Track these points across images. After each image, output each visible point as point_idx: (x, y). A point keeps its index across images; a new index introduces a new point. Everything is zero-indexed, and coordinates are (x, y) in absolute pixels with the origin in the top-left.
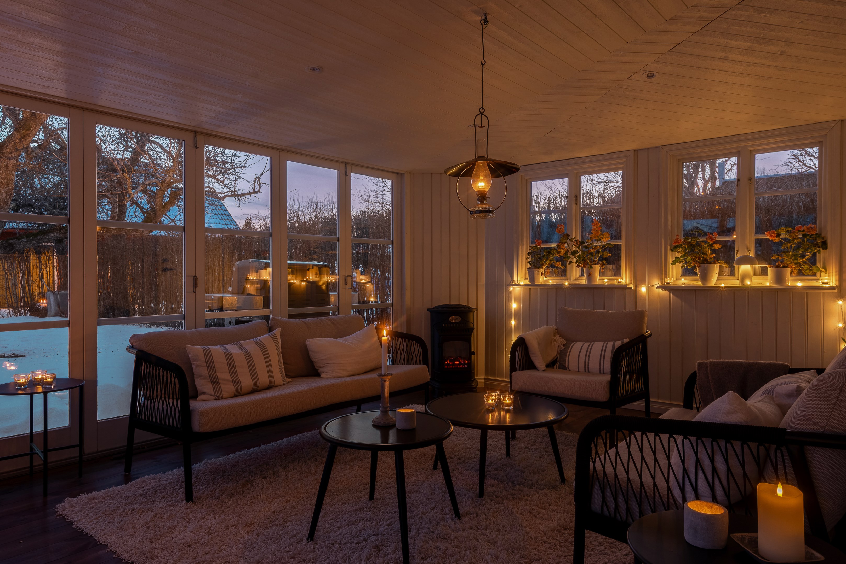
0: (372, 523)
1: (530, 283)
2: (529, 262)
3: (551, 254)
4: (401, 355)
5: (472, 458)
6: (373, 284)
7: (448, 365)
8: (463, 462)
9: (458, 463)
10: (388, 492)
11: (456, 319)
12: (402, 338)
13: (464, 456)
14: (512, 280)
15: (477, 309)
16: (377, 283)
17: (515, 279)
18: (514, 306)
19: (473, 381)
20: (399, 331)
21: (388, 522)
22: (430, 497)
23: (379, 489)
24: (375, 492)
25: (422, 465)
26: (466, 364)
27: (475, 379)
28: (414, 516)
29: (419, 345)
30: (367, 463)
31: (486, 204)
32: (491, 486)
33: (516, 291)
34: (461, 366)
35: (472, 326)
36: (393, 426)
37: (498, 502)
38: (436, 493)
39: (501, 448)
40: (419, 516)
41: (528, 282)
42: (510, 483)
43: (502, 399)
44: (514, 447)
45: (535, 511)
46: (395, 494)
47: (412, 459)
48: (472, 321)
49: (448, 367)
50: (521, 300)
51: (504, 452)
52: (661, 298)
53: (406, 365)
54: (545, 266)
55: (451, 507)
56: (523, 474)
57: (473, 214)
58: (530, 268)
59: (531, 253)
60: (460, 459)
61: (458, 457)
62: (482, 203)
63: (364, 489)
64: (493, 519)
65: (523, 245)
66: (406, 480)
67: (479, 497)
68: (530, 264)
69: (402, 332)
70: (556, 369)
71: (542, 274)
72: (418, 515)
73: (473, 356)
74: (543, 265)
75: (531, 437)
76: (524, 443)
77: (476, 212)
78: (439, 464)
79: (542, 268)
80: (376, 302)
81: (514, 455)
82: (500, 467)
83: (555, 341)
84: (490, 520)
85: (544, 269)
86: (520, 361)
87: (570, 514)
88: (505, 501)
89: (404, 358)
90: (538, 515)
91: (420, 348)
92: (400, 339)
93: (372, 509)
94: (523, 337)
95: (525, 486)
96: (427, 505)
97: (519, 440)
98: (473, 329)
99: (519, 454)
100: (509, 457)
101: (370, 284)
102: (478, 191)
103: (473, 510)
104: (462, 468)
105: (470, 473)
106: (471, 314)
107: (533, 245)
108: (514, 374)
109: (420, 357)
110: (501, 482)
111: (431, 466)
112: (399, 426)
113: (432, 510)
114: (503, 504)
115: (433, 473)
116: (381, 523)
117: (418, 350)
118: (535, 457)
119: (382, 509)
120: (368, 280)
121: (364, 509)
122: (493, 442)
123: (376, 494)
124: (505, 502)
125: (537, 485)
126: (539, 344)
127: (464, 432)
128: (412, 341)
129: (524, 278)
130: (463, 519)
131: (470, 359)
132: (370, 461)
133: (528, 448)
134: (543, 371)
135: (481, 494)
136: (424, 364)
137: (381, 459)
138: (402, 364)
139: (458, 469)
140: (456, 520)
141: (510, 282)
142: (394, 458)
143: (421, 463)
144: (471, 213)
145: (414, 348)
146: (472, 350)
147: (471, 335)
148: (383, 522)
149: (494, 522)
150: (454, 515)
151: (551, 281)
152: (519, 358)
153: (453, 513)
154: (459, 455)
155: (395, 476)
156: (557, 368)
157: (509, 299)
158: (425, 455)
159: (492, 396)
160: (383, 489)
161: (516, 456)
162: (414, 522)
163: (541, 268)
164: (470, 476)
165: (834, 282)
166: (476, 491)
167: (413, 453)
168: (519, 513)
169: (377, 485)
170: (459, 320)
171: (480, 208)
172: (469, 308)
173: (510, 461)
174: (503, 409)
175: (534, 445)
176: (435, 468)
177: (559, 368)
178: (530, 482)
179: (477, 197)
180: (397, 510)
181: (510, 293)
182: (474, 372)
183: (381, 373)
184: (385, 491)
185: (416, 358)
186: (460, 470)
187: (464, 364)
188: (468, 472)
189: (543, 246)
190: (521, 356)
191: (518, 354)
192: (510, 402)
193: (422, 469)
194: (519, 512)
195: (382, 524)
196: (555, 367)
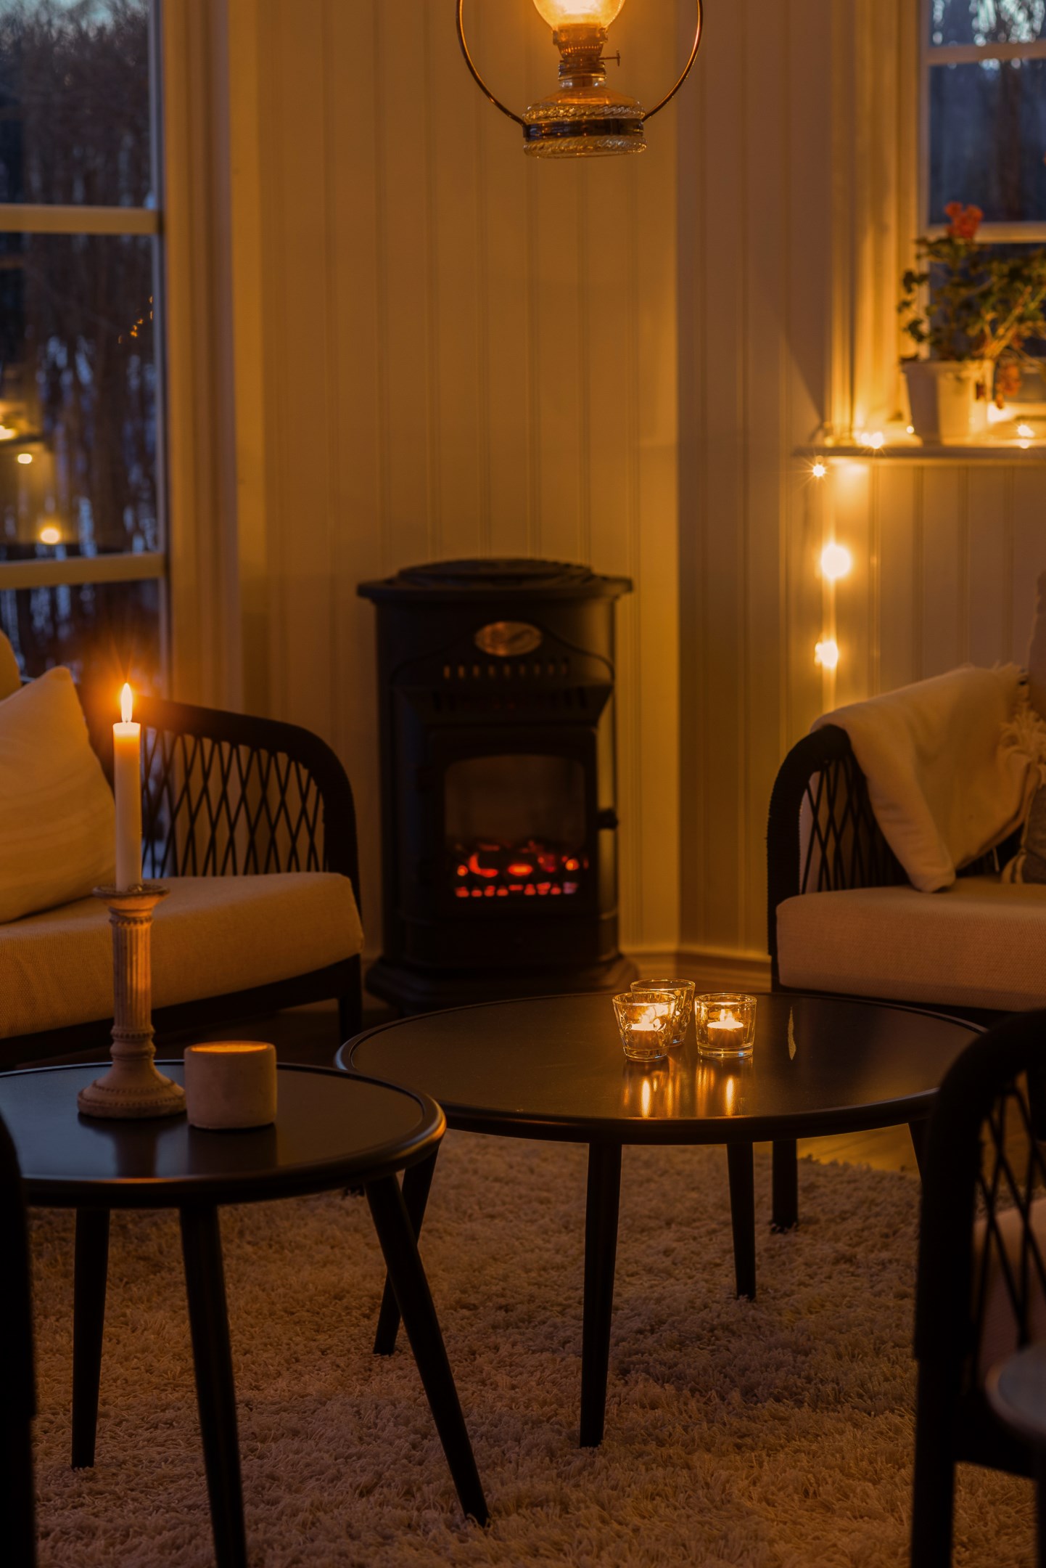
0: (87, 1545)
1: (915, 441)
2: (913, 328)
3: (1027, 280)
4: (214, 825)
5: (570, 1306)
6: (50, 447)
7: (472, 881)
8: (523, 1321)
9: (495, 1327)
10: (161, 1440)
11: (516, 637)
12: (217, 741)
13: (532, 1299)
14: (821, 427)
15: (628, 585)
16: (77, 442)
17: (838, 417)
18: (837, 562)
19: (610, 964)
20: (208, 703)
21: (159, 1540)
22: (353, 1450)
23: (118, 1430)
24: (98, 1441)
25: (321, 1337)
26: (571, 876)
27: (620, 957)
28: (279, 1519)
29: (304, 773)
30: (55, 1332)
31: (601, 91)
32: (643, 1407)
33: (845, 480)
34: (544, 888)
35: (602, 672)
36: (176, 1117)
37: (667, 1462)
38: (385, 1435)
39: (717, 1265)
40: (301, 1517)
41: (906, 434)
42: (735, 1396)
43: (703, 1014)
44: (783, 1257)
45: (829, 1487)
46: (189, 1444)
47: (272, 1314)
48: (600, 646)
49: (470, 890)
50: (871, 533)
51: (727, 1277)
53: (240, 878)
54: (994, 347)
55: (447, 1481)
56: (801, 1358)
57: (541, 138)
58: (914, 359)
59: (921, 279)
60: (507, 1309)
61: (502, 1301)
62: (583, 84)
63: (46, 1432)
64: (636, 1521)
65: (881, 229)
66: (242, 1393)
67: (584, 1443)
68: (919, 338)
69: (225, 707)
70: (1013, 880)
71: (980, 390)
72: (294, 1515)
73: (606, 836)
74: (980, 341)
75: (877, 1215)
76: (837, 1240)
77: (558, 130)
78: (402, 1332)
79: (981, 357)
80: (73, 549)
81: (776, 1291)
82: (699, 1338)
83: (1013, 740)
84: (620, 1523)
85: (988, 366)
86: (824, 846)
87: (981, 1491)
88: (695, 1457)
89: (231, 842)
90: (839, 1500)
91: (313, 789)
92: (207, 743)
93: (88, 1500)
94: (837, 722)
95: (799, 1403)
96: (337, 1477)
97: (812, 1228)
98: (605, 692)
99: (801, 1284)
100: (752, 1297)
101: (37, 448)
102: (565, 29)
103: (543, 1487)
104: (514, 1344)
105: (554, 1361)
106: (597, 614)
107: (939, 233)
108: (787, 908)
109: (311, 832)
110: (693, 1391)
111: (364, 1341)
112: (198, 1113)
113: (361, 1495)
114: (688, 1467)
115: (375, 1365)
116: (129, 1543)
117: (304, 797)
118: (879, 1294)
119: (134, 1500)
120: (24, 426)
121: (49, 1500)
122: (679, 1240)
123: (105, 1447)
124: (703, 1460)
125: (860, 1396)
126: (924, 758)
127: (541, 1202)
128: (272, 754)
129: (885, 414)
130: (501, 1523)
131: (589, 851)
132: (69, 1324)
133: (850, 1260)
134: (942, 890)
135: (591, 1433)
136: (332, 870)
137: (124, 1315)
138: (219, 872)
139: (497, 1348)
140: (471, 1528)
141: (813, 436)
142: (186, 1312)
143: (317, 1331)
144: (530, 132)
145: (283, 790)
146: (605, 802)
147: (594, 722)
148: (136, 1541)
149: (636, 1530)
150: (459, 1512)
151: (1031, 427)
152: (816, 826)
153: (456, 1503)
154: (503, 1296)
155: (190, 1380)
156: (1019, 877)
157: (810, 527)
158: (339, 1297)
159: (653, 1000)
160: (137, 1427)
161: (786, 1295)
162: (281, 1533)
163: (973, 358)
164: (547, 1372)
166: (571, 1424)
167: (281, 1290)
168: (755, 1496)
169: (106, 1416)
170: (531, 640)
171: (569, 108)
172: (587, 576)
173: (752, 1312)
174: (703, 1058)
175: (885, 1247)
176: (384, 1345)
177: (1028, 878)
178: (829, 1388)
179: (556, 56)
180: (204, 1499)
181: (809, 491)
182: (615, 921)
183: (113, 885)
184: (147, 1434)
185: (294, 838)
186: (505, 1350)
187: (560, 876)
188: (546, 1355)
189: (986, 235)
190: (831, 820)
191: (815, 810)
192: (740, 1025)
193: (323, 1352)
194: (756, 1492)
195: (135, 1548)
196: (1007, 871)
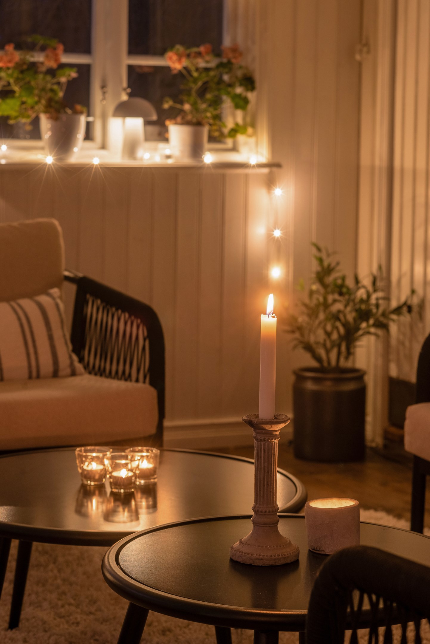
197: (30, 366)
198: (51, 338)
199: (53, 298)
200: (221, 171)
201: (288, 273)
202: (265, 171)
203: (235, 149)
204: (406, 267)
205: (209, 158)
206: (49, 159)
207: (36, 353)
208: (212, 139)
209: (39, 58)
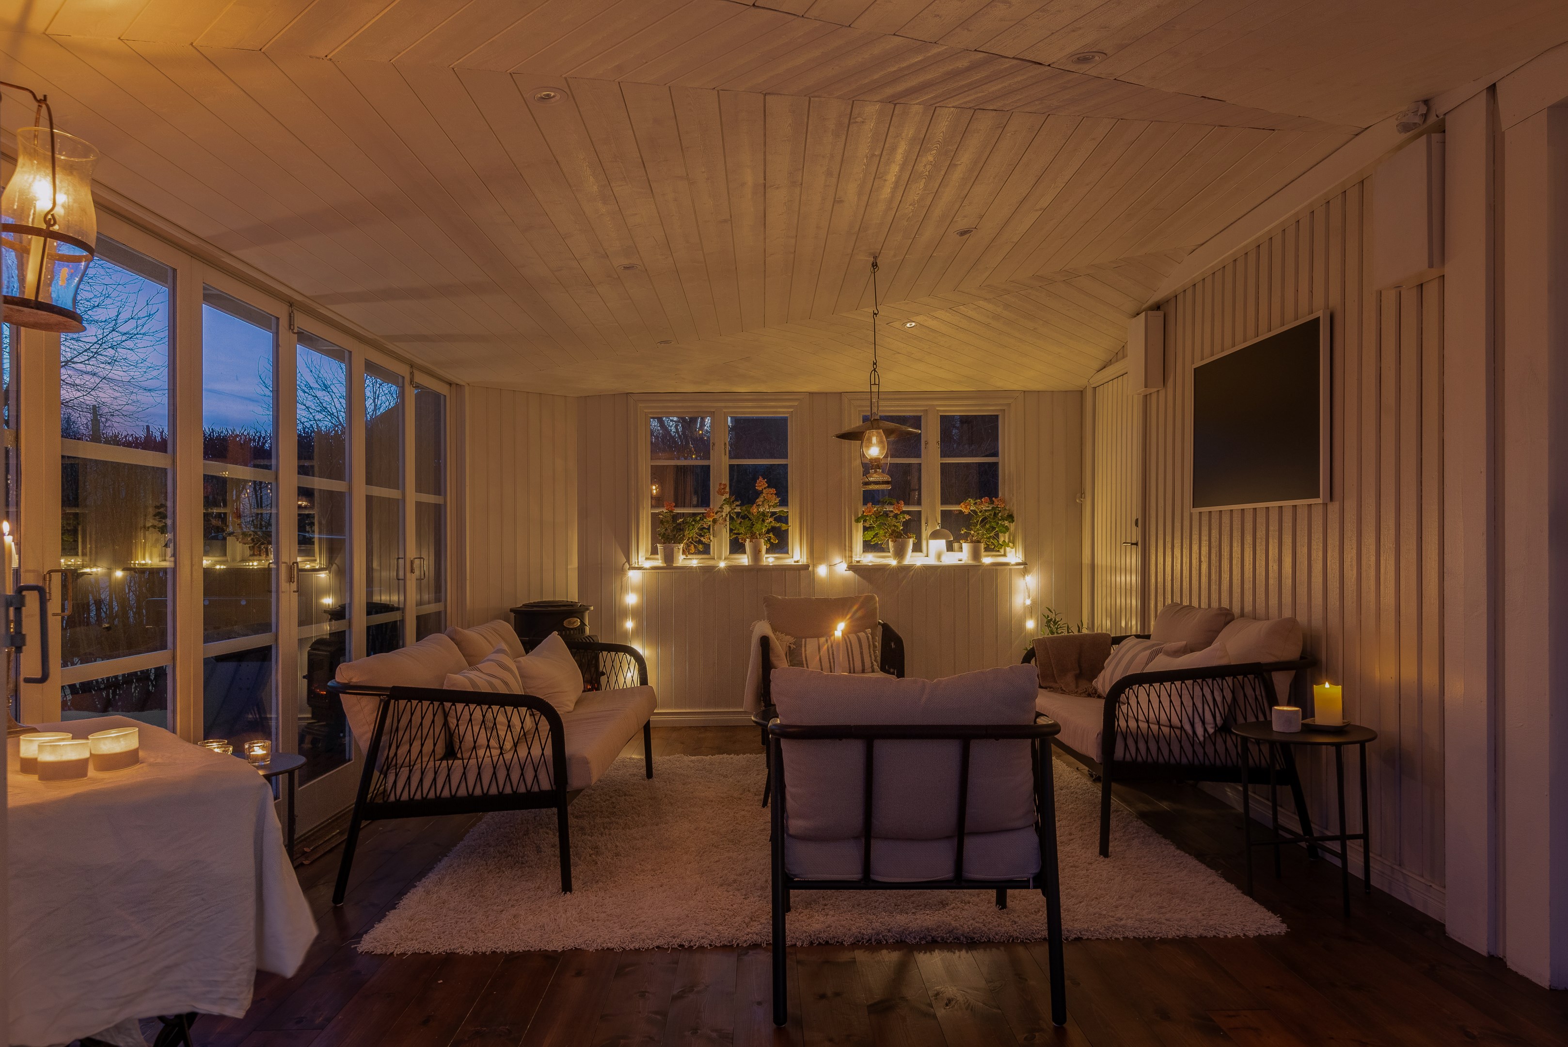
1: (663, 565)
11: (574, 622)
14: (629, 561)
17: (633, 559)
18: (631, 599)
33: (634, 577)
41: (658, 564)
50: (641, 590)
52: (845, 582)
54: (686, 540)
65: (644, 508)
68: (658, 536)
71: (683, 551)
85: (683, 545)
129: (649, 559)
141: (626, 564)
151: (694, 562)
163: (681, 543)
165: (1021, 557)
170: (578, 623)
181: (625, 581)
197: (850, 667)
198: (862, 653)
199: (866, 634)
200: (994, 568)
201: (1037, 624)
202: (1022, 567)
203: (1005, 555)
204: (1100, 622)
205: (987, 560)
206: (894, 562)
207: (853, 660)
208: (987, 549)
209: (888, 508)
